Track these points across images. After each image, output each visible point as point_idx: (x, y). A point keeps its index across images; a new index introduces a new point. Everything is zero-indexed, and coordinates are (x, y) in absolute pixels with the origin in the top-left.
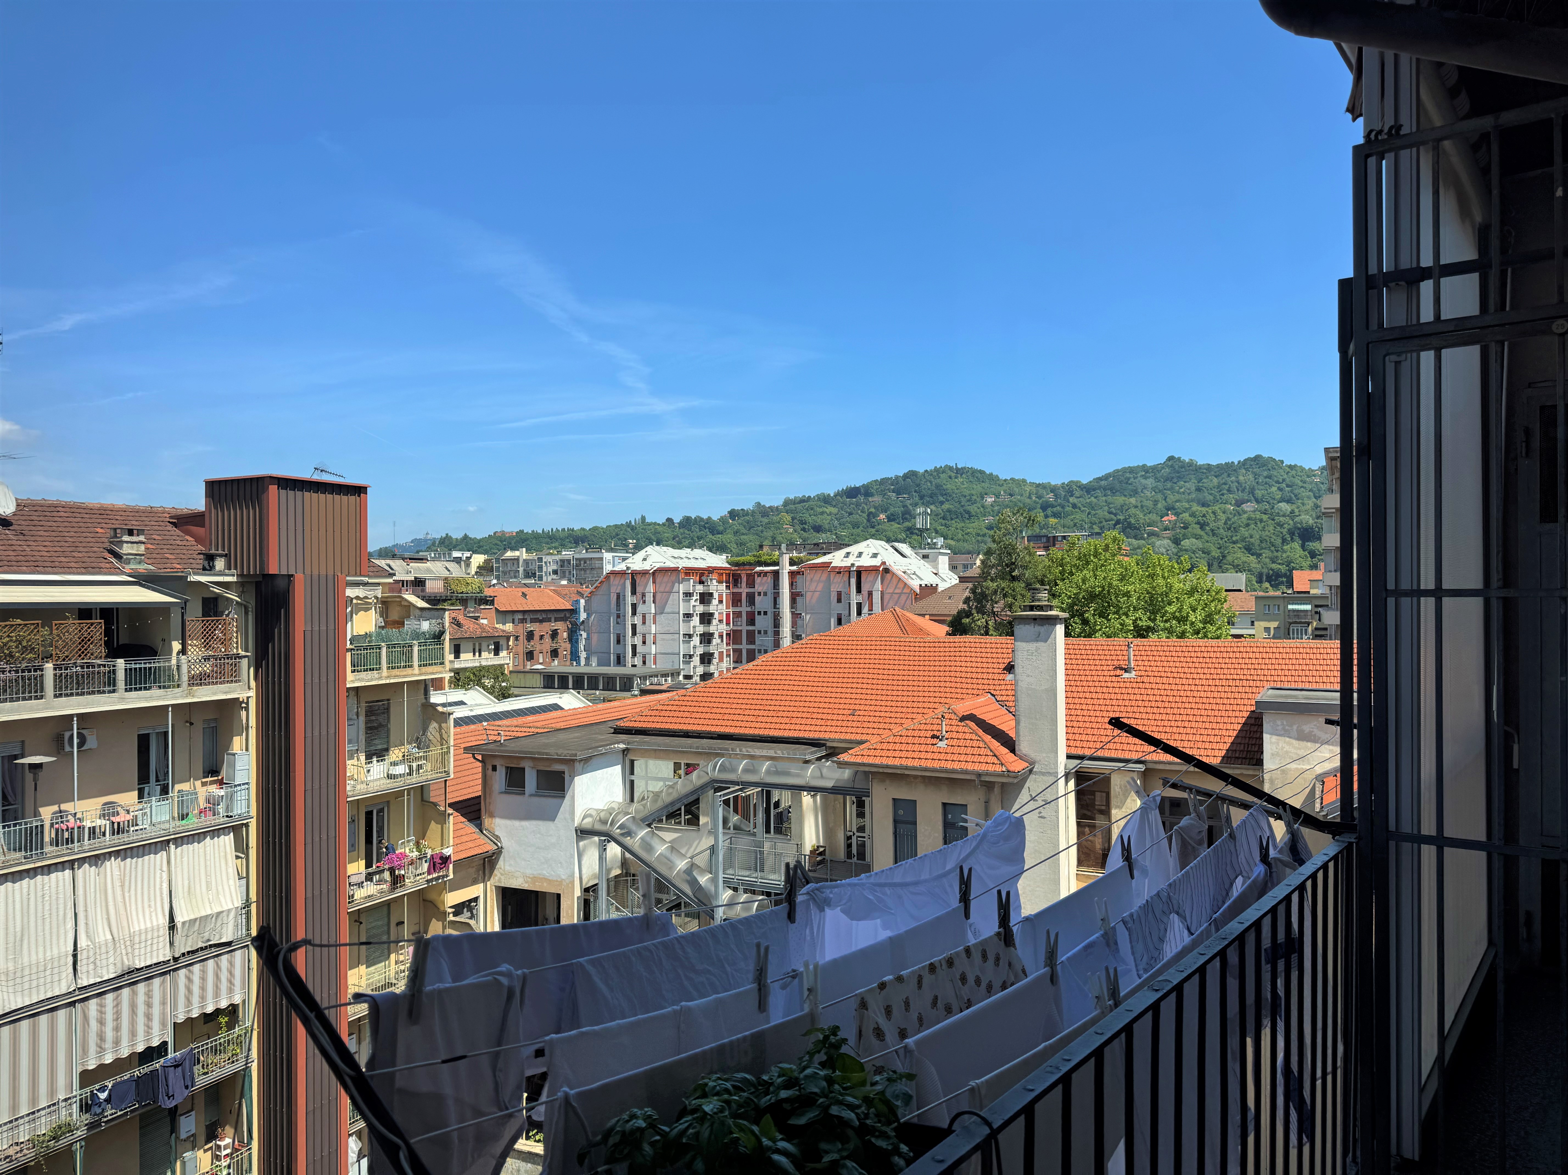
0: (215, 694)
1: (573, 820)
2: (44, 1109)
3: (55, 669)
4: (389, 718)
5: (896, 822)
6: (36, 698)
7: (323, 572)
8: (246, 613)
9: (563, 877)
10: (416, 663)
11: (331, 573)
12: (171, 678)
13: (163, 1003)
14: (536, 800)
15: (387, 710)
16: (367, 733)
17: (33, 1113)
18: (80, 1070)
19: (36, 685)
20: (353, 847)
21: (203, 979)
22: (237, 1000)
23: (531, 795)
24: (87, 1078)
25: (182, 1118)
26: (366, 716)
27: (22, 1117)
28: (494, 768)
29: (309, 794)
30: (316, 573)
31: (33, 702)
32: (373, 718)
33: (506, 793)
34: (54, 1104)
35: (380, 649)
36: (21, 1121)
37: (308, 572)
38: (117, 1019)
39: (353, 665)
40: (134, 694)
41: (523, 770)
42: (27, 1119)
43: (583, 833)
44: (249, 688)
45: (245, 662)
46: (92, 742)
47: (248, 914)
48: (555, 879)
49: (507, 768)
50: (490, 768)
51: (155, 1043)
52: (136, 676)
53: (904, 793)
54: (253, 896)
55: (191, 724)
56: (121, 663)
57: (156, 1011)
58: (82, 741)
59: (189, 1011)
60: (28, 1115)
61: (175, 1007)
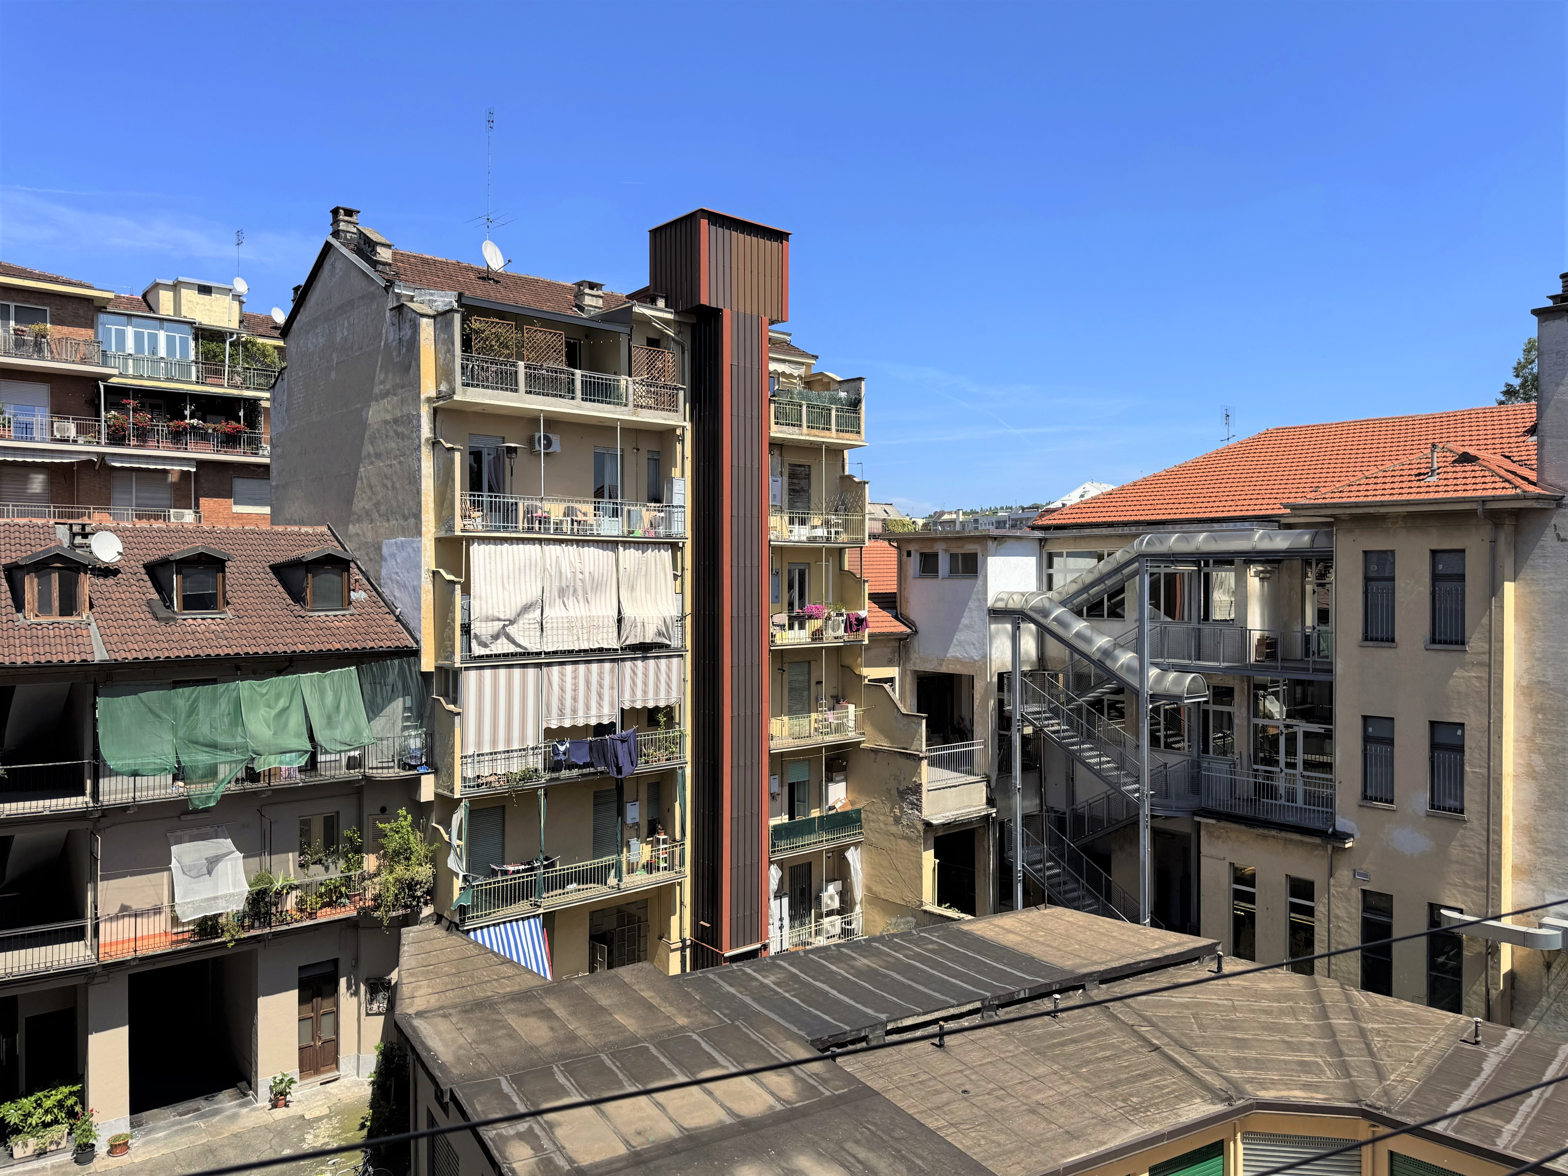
0: (656, 418)
1: (986, 600)
2: (516, 751)
3: (526, 368)
4: (810, 484)
5: (1367, 579)
6: (511, 390)
7: (748, 312)
8: (683, 353)
9: (976, 658)
10: (834, 427)
11: (755, 313)
12: (619, 397)
13: (612, 688)
14: (949, 582)
15: (808, 477)
16: (790, 495)
17: (508, 752)
18: (545, 726)
19: (511, 380)
20: (776, 599)
21: (646, 675)
22: (673, 701)
23: (943, 579)
24: (549, 733)
25: (628, 805)
26: (790, 477)
27: (500, 753)
28: (909, 554)
29: (735, 519)
30: (742, 311)
31: (509, 393)
32: (795, 481)
33: (921, 577)
34: (524, 750)
35: (801, 406)
36: (499, 756)
37: (735, 308)
38: (575, 690)
39: (776, 418)
40: (588, 404)
41: (936, 555)
42: (503, 756)
43: (997, 614)
44: (685, 420)
45: (681, 393)
46: (556, 447)
47: (683, 627)
48: (967, 660)
49: (922, 554)
50: (905, 554)
51: (606, 722)
52: (590, 389)
53: (1377, 542)
54: (688, 609)
55: (638, 450)
56: (578, 373)
57: (606, 692)
58: (549, 444)
59: (633, 701)
60: (504, 752)
61: (620, 694)
